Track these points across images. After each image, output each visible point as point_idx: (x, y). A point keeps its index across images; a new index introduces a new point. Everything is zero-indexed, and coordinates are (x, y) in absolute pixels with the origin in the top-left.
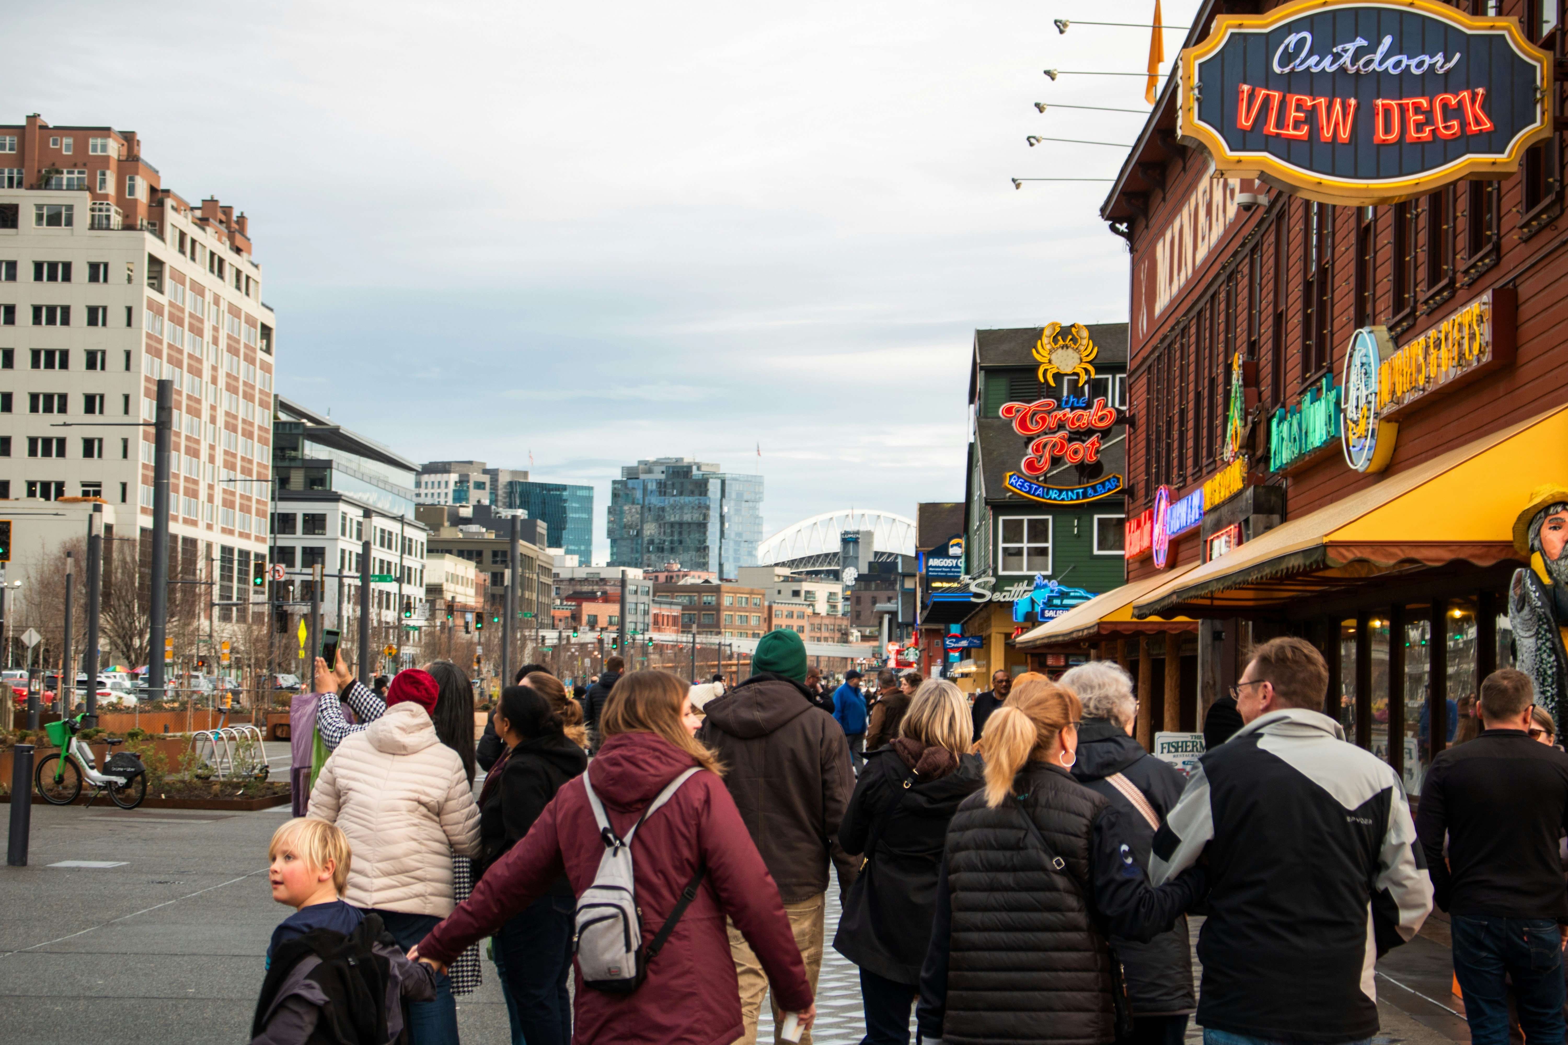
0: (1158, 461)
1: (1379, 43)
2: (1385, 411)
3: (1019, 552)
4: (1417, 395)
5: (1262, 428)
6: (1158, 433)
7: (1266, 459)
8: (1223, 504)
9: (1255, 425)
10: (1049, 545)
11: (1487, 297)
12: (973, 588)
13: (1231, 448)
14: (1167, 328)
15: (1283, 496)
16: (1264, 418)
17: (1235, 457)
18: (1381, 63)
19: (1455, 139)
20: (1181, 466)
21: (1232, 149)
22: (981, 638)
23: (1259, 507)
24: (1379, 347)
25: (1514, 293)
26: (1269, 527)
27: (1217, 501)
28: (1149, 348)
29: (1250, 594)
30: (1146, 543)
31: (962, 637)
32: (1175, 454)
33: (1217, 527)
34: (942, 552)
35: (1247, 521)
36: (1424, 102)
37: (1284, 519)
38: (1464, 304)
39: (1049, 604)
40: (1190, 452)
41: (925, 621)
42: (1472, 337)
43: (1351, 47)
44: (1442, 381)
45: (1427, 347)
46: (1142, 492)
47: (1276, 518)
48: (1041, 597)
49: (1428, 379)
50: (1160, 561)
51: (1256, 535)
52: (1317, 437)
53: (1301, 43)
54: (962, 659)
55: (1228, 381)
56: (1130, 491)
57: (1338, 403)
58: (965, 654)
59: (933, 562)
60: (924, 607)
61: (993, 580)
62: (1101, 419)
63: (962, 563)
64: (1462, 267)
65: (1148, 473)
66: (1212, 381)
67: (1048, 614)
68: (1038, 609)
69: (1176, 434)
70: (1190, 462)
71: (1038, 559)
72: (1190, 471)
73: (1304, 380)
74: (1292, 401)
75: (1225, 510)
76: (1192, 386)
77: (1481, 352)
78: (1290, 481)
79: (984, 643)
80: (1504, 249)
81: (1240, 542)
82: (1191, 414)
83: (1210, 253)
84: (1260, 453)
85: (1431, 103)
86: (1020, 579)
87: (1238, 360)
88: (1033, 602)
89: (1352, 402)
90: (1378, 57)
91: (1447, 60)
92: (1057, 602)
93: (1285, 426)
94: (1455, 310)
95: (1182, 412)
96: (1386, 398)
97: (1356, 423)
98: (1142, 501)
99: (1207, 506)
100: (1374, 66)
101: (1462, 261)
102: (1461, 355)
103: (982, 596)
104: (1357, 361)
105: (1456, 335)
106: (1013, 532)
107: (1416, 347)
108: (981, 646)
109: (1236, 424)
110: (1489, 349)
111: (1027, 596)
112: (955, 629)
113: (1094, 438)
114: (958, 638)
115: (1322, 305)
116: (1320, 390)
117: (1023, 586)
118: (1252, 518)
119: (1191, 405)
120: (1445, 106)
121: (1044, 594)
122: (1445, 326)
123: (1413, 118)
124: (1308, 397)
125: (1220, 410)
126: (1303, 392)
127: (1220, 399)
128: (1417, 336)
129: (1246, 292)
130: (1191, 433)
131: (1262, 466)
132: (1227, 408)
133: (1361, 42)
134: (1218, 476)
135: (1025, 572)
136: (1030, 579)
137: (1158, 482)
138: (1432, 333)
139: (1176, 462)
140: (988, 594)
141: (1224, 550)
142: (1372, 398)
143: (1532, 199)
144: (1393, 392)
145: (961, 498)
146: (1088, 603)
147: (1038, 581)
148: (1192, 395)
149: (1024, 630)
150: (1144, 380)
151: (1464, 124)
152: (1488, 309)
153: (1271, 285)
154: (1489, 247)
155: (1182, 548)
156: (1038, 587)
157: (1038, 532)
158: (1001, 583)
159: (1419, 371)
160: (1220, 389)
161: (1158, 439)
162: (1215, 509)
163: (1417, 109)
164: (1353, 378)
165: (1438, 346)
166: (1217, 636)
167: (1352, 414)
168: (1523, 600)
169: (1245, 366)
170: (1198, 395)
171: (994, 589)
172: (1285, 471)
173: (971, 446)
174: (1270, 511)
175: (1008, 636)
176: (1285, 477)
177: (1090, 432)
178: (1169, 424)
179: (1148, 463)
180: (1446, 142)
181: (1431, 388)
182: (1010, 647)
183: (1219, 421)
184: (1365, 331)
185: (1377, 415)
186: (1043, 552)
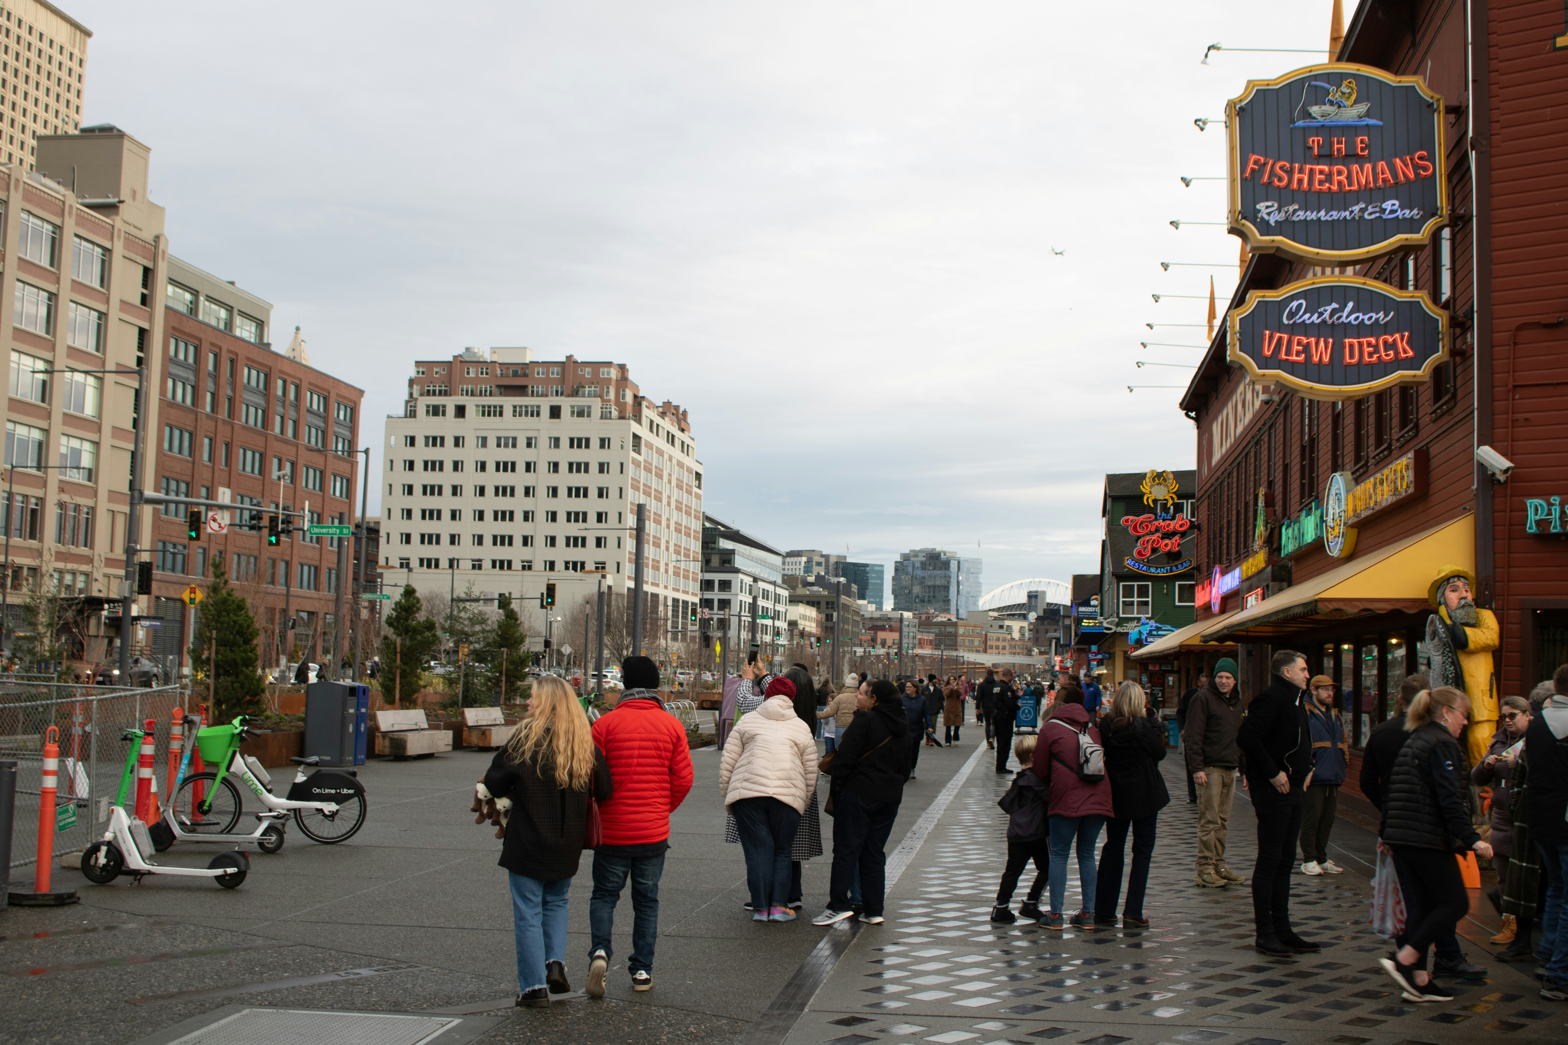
0: (1214, 551)
1: (1345, 306)
2: (1350, 522)
3: (1132, 603)
4: (1369, 512)
5: (1276, 531)
6: (1215, 534)
7: (1279, 549)
8: (1253, 576)
9: (1272, 530)
10: (1150, 599)
11: (1411, 455)
12: (1105, 625)
13: (1258, 543)
14: (1219, 473)
15: (1289, 571)
16: (1277, 525)
17: (1261, 548)
18: (1347, 317)
19: (1391, 362)
20: (1228, 554)
21: (1259, 368)
22: (1110, 654)
23: (1275, 578)
24: (1346, 484)
25: (1427, 452)
26: (1281, 590)
27: (1250, 574)
28: (1209, 485)
29: (1270, 629)
30: (1207, 599)
31: (1098, 653)
32: (1225, 546)
33: (1250, 589)
34: (1087, 603)
35: (1267, 586)
36: (1373, 341)
37: (1290, 584)
38: (1397, 459)
39: (1150, 634)
40: (1234, 546)
41: (1077, 643)
42: (1402, 478)
43: (1329, 309)
44: (1384, 504)
45: (1375, 484)
46: (1205, 569)
47: (1285, 584)
48: (1145, 630)
49: (1376, 502)
50: (1216, 608)
51: (1273, 594)
52: (1310, 536)
53: (1300, 305)
54: (1098, 665)
55: (1256, 504)
56: (1198, 568)
57: (1322, 517)
58: (1100, 663)
59: (1082, 609)
60: (1076, 635)
61: (1117, 620)
62: (1181, 526)
63: (1098, 610)
64: (1395, 437)
65: (1208, 558)
66: (1246, 504)
67: (1149, 640)
68: (1143, 637)
69: (1225, 535)
70: (1233, 551)
71: (1144, 608)
72: (1233, 556)
73: (1301, 503)
74: (1294, 516)
75: (1254, 579)
76: (1234, 507)
77: (1408, 487)
78: (1293, 562)
79: (1111, 657)
80: (1421, 427)
81: (1263, 599)
82: (1234, 523)
83: (1244, 429)
84: (1275, 546)
85: (1377, 341)
86: (1133, 619)
87: (1262, 492)
88: (1140, 632)
89: (1331, 516)
90: (1345, 314)
91: (1386, 316)
92: (1155, 633)
93: (1290, 530)
94: (1391, 462)
95: (1229, 522)
96: (1351, 513)
97: (1333, 528)
98: (1205, 574)
99: (1244, 577)
100: (1343, 319)
101: (1396, 433)
102: (1396, 489)
103: (1110, 629)
104: (1333, 492)
105: (1392, 477)
106: (1128, 592)
107: (1369, 484)
108: (1110, 658)
109: (1261, 529)
110: (1412, 485)
111: (1137, 629)
112: (1094, 648)
113: (1177, 537)
114: (1096, 654)
115: (1312, 460)
116: (1311, 509)
117: (1135, 623)
118: (1271, 584)
119: (1234, 518)
120: (1385, 342)
121: (1148, 628)
122: (1386, 471)
123: (1367, 349)
124: (1304, 513)
125: (1251, 521)
126: (1301, 510)
127: (1251, 514)
128: (1369, 477)
129: (1266, 452)
130: (1234, 535)
131: (1276, 554)
132: (1255, 519)
133: (1335, 305)
134: (1250, 560)
135: (1135, 615)
136: (1139, 619)
137: (1215, 563)
138: (1378, 476)
139: (1225, 551)
140: (1114, 628)
141: (1254, 603)
142: (1342, 514)
143: (1437, 397)
144: (1355, 510)
145: (1097, 572)
146: (1173, 634)
147: (1143, 620)
148: (1234, 512)
149: (1136, 649)
150: (1206, 503)
151: (1397, 353)
152: (1412, 461)
153: (1281, 447)
154: (1411, 425)
155: (1229, 601)
156: (1143, 624)
157: (1143, 592)
158: (1122, 622)
159: (1370, 498)
160: (1251, 509)
161: (1215, 538)
162: (1248, 579)
163: (1369, 344)
164: (1331, 502)
165: (1382, 483)
166: (1249, 653)
167: (1330, 523)
168: (1434, 634)
169: (1266, 495)
170: (1238, 512)
171: (1117, 625)
172: (1290, 557)
173: (1104, 542)
174: (1281, 580)
175: (1125, 652)
176: (1290, 560)
177: (1174, 534)
178: (1221, 529)
179: (1208, 552)
180: (1386, 363)
181: (1377, 508)
182: (1127, 659)
183: (1250, 527)
184: (1337, 475)
185: (1345, 524)
186: (1146, 603)
